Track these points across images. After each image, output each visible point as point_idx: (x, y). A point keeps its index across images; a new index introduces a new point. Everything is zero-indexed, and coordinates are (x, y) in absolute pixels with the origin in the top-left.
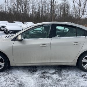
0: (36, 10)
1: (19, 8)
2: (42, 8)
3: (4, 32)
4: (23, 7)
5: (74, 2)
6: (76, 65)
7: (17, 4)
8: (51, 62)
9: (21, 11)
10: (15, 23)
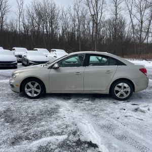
0: (69, 30)
1: (41, 26)
2: (79, 26)
3: (21, 64)
4: (48, 25)
5: (132, 16)
6: (108, 93)
7: (37, 20)
8: (85, 90)
9: (45, 30)
10: (37, 50)
